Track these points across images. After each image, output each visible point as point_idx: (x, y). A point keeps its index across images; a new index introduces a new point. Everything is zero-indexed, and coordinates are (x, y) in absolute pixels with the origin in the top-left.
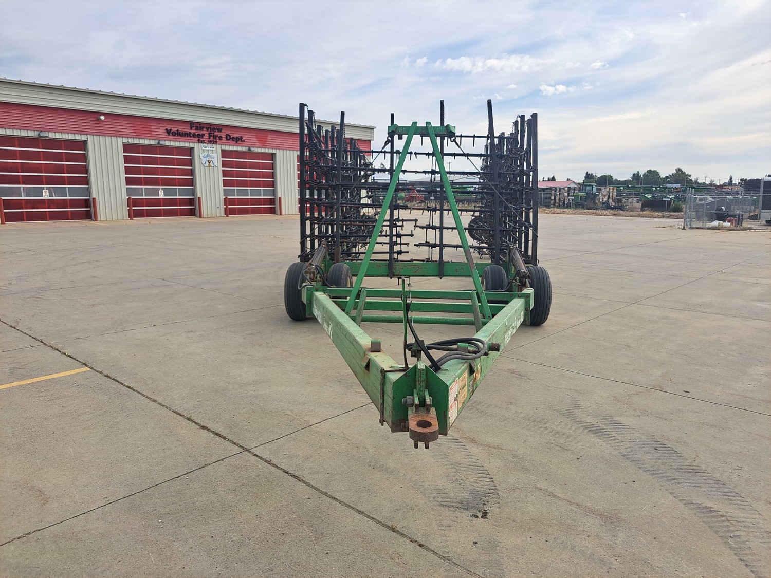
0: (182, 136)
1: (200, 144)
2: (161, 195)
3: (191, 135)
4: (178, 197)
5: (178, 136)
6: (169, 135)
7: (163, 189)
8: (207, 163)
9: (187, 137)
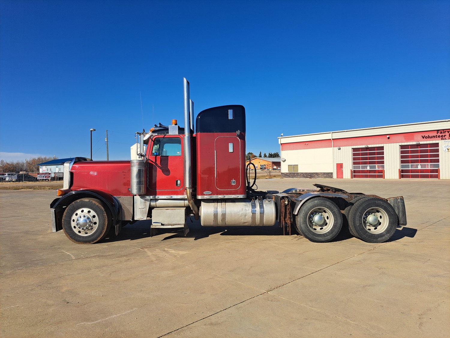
0: (431, 138)
1: (443, 140)
2: (419, 168)
3: (437, 137)
4: (429, 168)
5: (429, 138)
6: (423, 138)
7: (420, 165)
8: (447, 150)
9: (435, 138)
